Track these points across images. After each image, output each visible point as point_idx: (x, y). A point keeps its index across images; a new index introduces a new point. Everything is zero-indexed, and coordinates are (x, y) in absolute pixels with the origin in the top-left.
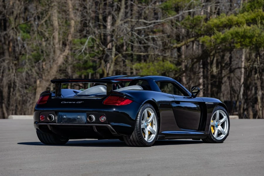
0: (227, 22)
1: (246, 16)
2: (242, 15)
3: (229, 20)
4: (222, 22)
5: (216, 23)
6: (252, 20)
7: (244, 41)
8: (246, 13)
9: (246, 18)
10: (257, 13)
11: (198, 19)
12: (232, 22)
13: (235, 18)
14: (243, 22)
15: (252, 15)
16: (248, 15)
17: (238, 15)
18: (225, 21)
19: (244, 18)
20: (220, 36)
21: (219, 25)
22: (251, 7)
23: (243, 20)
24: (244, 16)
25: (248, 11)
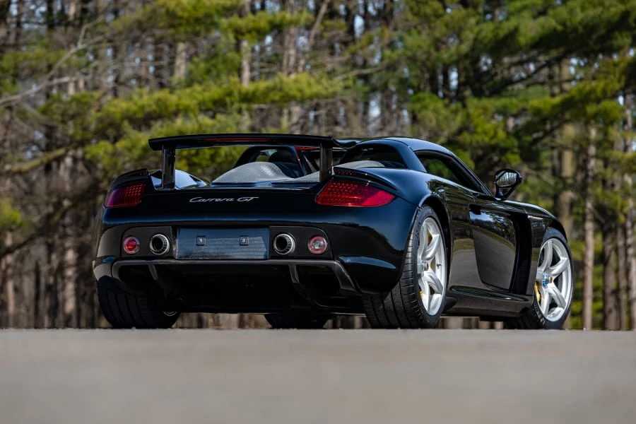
0: (154, 107)
1: (199, 93)
2: (188, 90)
3: (159, 102)
4: (142, 107)
5: (128, 110)
6: (215, 102)
7: (197, 154)
8: (197, 87)
9: (200, 97)
10: (225, 86)
11: (84, 100)
12: (166, 107)
13: (173, 99)
14: (192, 107)
15: (214, 91)
16: (204, 90)
17: (178, 92)
18: (150, 106)
19: (195, 98)
20: (139, 140)
21: (135, 113)
22: (208, 72)
23: (192, 103)
24: (195, 94)
25: (200, 83)
